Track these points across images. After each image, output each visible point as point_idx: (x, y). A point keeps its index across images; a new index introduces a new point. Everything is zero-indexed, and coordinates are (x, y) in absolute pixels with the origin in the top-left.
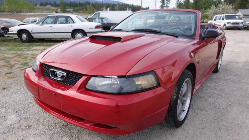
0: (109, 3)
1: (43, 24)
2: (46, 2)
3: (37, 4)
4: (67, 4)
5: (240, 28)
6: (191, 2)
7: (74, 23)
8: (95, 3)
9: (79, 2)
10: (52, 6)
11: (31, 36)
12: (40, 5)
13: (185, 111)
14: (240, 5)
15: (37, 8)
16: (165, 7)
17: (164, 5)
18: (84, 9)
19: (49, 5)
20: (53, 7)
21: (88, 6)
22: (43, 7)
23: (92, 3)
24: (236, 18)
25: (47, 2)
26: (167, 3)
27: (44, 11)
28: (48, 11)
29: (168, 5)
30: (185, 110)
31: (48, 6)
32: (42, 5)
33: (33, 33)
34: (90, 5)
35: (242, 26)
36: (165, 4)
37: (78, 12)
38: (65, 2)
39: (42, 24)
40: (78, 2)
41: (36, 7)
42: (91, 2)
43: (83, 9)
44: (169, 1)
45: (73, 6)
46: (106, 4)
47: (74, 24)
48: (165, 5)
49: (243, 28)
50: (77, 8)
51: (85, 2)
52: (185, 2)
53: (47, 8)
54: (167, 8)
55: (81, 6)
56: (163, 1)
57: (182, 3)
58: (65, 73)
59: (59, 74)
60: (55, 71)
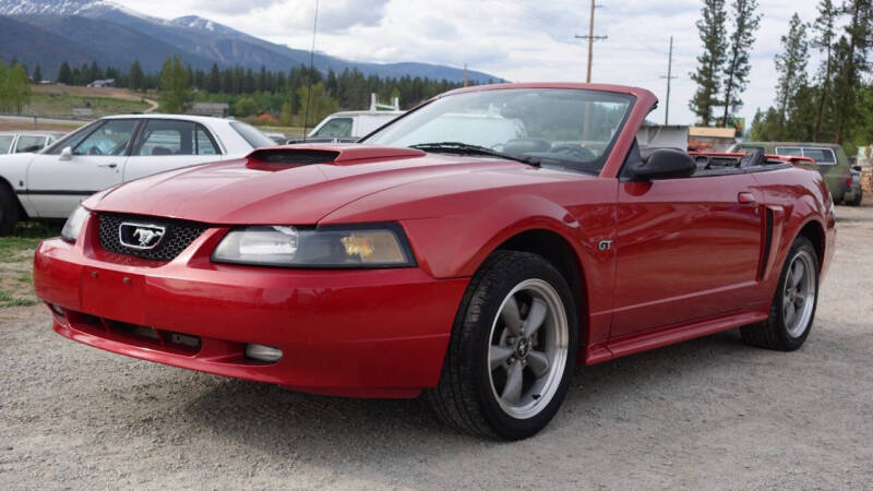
0: (418, 79)
1: (78, 154)
2: (90, 65)
3: (42, 72)
4: (200, 74)
7: (218, 151)
8: (344, 76)
9: (263, 69)
10: (120, 83)
11: (18, 203)
12: (56, 77)
13: (541, 398)
15: (39, 94)
16: (717, 103)
17: (712, 96)
18: (286, 106)
19: (101, 78)
20: (125, 90)
21: (304, 91)
22: (73, 90)
23: (332, 74)
25: (95, 63)
26: (730, 84)
27: (75, 112)
28: (94, 108)
29: (735, 93)
30: (540, 394)
31: (98, 84)
32: (67, 77)
33: (28, 192)
34: (320, 84)
36: (716, 92)
37: (253, 117)
38: (189, 67)
39: (75, 152)
40: (257, 71)
41: (34, 88)
42: (325, 72)
43: (277, 106)
44: (739, 76)
45: (228, 91)
46: (405, 81)
47: (218, 156)
48: (721, 97)
50: (251, 100)
51: (293, 72)
52: (827, 83)
53: (93, 96)
54: (730, 108)
55: (269, 89)
56: (706, 76)
57: (812, 84)
58: (163, 228)
59: (146, 234)
60: (135, 228)
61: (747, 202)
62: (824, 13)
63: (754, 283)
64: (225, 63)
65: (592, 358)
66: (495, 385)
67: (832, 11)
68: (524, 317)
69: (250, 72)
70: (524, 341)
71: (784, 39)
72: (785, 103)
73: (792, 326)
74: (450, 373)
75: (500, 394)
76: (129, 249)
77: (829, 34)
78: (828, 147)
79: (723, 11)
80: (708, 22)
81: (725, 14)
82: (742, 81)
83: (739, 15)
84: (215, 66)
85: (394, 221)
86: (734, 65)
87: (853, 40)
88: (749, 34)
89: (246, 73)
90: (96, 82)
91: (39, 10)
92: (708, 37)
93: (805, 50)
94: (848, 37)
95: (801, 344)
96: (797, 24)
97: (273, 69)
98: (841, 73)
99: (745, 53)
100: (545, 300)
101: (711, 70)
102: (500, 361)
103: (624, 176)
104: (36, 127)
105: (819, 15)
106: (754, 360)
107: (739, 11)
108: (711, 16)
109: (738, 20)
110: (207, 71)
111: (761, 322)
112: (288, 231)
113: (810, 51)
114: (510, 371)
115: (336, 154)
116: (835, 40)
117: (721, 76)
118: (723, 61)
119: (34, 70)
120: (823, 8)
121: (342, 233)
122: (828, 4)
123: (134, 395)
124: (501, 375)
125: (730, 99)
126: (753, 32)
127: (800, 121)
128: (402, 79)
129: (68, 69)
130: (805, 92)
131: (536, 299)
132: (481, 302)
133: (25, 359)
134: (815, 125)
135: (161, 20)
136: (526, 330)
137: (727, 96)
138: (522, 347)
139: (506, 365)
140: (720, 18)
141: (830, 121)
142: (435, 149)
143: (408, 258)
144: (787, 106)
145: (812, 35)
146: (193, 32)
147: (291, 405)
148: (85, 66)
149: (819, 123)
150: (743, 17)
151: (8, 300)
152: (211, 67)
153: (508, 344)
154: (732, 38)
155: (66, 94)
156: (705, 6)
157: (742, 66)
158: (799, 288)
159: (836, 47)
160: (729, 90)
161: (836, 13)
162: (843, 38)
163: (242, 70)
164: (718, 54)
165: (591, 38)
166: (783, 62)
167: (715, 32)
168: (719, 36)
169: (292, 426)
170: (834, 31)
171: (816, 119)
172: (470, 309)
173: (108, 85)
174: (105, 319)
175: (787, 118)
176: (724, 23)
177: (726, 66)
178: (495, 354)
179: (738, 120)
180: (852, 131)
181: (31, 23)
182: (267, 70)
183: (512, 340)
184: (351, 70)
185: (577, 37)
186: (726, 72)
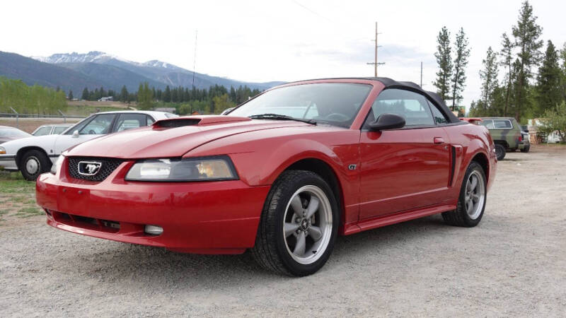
1: (82, 134)
2: (99, 89)
3: (73, 94)
4: (160, 92)
9: (194, 88)
10: (116, 99)
12: (81, 97)
15: (72, 106)
16: (448, 98)
17: (446, 94)
19: (105, 96)
20: (119, 102)
21: (218, 99)
22: (89, 103)
23: (232, 89)
25: (102, 89)
26: (455, 87)
29: (458, 92)
31: (103, 99)
32: (87, 96)
33: (54, 156)
34: (226, 95)
36: (448, 92)
38: (154, 88)
39: (80, 133)
41: (69, 103)
42: (229, 89)
44: (460, 82)
45: (175, 100)
48: (450, 95)
50: (188, 105)
51: (211, 89)
52: (510, 85)
53: (100, 106)
54: (456, 100)
55: (198, 99)
56: (442, 83)
57: (501, 86)
58: (100, 164)
59: (92, 167)
60: (87, 164)
61: (440, 143)
62: (505, 46)
63: (446, 188)
64: (174, 85)
65: (348, 231)
66: (289, 246)
67: (510, 45)
68: (306, 207)
69: (187, 89)
70: (306, 220)
71: (484, 61)
72: (486, 97)
73: (471, 213)
74: (262, 239)
75: (292, 251)
76: (83, 176)
77: (509, 58)
78: (507, 119)
79: (449, 47)
80: (441, 53)
82: (462, 85)
83: (458, 49)
84: (168, 87)
85: (226, 155)
86: (457, 77)
87: (523, 61)
88: (464, 60)
89: (185, 90)
90: (103, 98)
91: (71, 59)
92: (441, 62)
93: (496, 67)
94: (520, 59)
95: (478, 223)
96: (491, 53)
97: (200, 87)
98: (518, 79)
99: (463, 70)
100: (317, 197)
101: (444, 80)
102: (291, 231)
103: (364, 129)
104: (65, 122)
105: (503, 48)
106: (450, 232)
107: (458, 46)
108: (443, 50)
109: (458, 51)
110: (163, 90)
111: (453, 210)
112: (167, 161)
113: (499, 67)
114: (298, 238)
115: (199, 120)
116: (512, 61)
117: (450, 83)
118: (451, 75)
119: (69, 93)
120: (505, 44)
121: (197, 161)
122: (508, 42)
123: (93, 259)
124: (292, 240)
125: (456, 96)
126: (467, 58)
127: (496, 107)
129: (87, 91)
130: (498, 91)
131: (312, 197)
132: (278, 198)
133: (39, 241)
134: (504, 109)
135: (138, 63)
136: (307, 215)
137: (454, 94)
138: (305, 224)
139: (295, 234)
140: (448, 51)
141: (513, 106)
142: (260, 117)
143: (234, 174)
144: (488, 98)
145: (500, 59)
146: (155, 69)
147: (180, 261)
148: (97, 89)
149: (506, 108)
150: (461, 50)
151: (37, 212)
152: (166, 87)
153: (297, 222)
154: (455, 62)
155: (86, 106)
156: (439, 44)
157: (462, 77)
158: (475, 191)
159: (514, 64)
160: (455, 91)
161: (512, 46)
162: (518, 60)
163: (183, 88)
164: (448, 71)
165: (376, 64)
166: (484, 75)
167: (445, 59)
168: (448, 61)
169: (178, 272)
170: (512, 56)
171: (505, 105)
172: (272, 202)
173: (109, 99)
174: (72, 215)
175: (489, 105)
176: (450, 54)
177: (453, 77)
178: (288, 228)
179: (461, 107)
180: (526, 111)
181: (68, 67)
182: (196, 88)
183: (298, 220)
184: (243, 87)
185: (368, 64)
186: (453, 81)
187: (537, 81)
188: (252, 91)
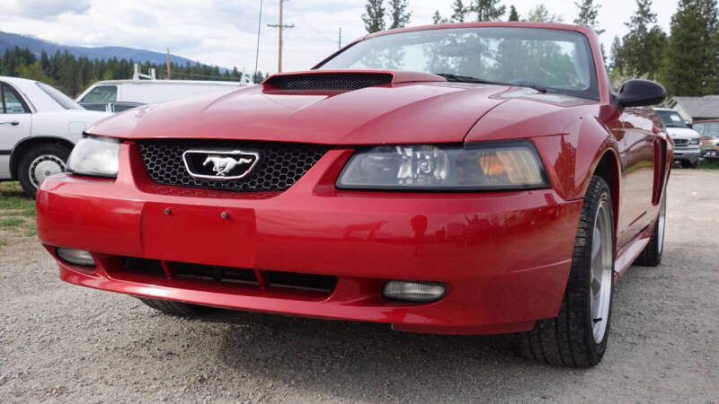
0: (123, 61)
5: (692, 162)
6: (487, 67)
7: (27, 110)
8: (56, 58)
13: (600, 319)
14: (676, 83)
23: (44, 55)
24: (671, 121)
30: (598, 317)
34: (36, 64)
35: (698, 151)
42: (38, 55)
47: (29, 115)
49: (702, 162)
51: (7, 53)
58: (256, 153)
59: (223, 163)
60: (205, 156)
62: (457, 11)
67: (463, 9)
76: (199, 180)
79: (382, 7)
80: (372, 17)
81: (384, 10)
82: (399, 64)
83: (394, 11)
88: (402, 26)
96: (439, 19)
105: (454, 13)
107: (395, 7)
108: (373, 11)
109: (394, 15)
120: (457, 7)
122: (460, 5)
126: (405, 24)
128: (110, 60)
140: (380, 14)
150: (398, 13)
154: (390, 28)
156: (369, 3)
161: (465, 11)
165: (281, 27)
167: (377, 24)
168: (380, 27)
176: (383, 18)
184: (62, 53)
185: (269, 25)
186: (387, 57)
187: (496, 62)
188: (77, 60)
